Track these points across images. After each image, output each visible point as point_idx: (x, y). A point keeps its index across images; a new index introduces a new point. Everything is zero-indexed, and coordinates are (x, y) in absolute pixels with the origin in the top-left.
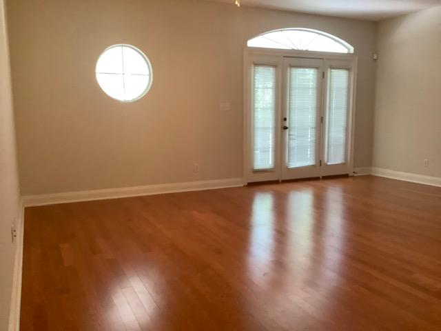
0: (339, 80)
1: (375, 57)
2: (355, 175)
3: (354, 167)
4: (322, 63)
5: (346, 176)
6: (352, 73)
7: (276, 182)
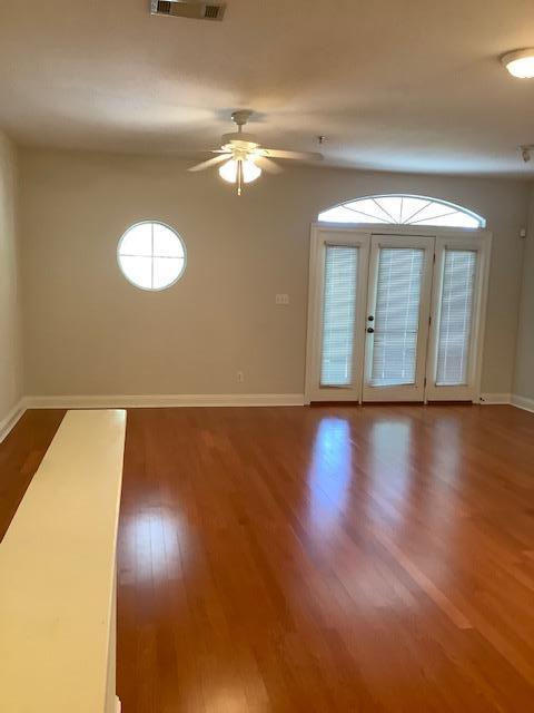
0: (459, 265)
1: (522, 235)
2: (482, 403)
3: (482, 391)
4: (432, 242)
5: (468, 404)
6: (483, 257)
7: (354, 404)
